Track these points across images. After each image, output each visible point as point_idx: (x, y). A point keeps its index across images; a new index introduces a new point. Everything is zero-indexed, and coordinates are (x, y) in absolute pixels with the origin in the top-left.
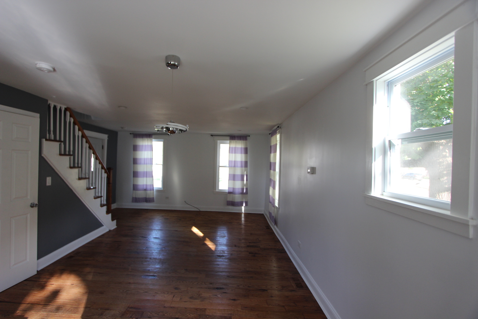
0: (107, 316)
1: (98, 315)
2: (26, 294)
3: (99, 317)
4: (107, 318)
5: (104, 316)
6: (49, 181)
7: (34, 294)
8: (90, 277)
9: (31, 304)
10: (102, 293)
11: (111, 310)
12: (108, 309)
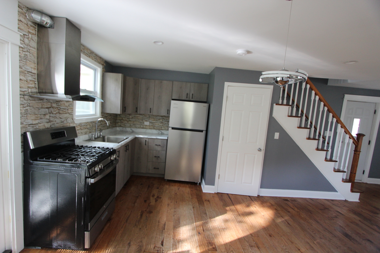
0: (252, 251)
1: (249, 245)
2: (239, 203)
3: (248, 246)
4: (251, 251)
5: (251, 249)
6: (277, 136)
7: (243, 205)
8: (279, 220)
9: (236, 209)
10: (270, 236)
11: (259, 250)
12: (258, 248)
